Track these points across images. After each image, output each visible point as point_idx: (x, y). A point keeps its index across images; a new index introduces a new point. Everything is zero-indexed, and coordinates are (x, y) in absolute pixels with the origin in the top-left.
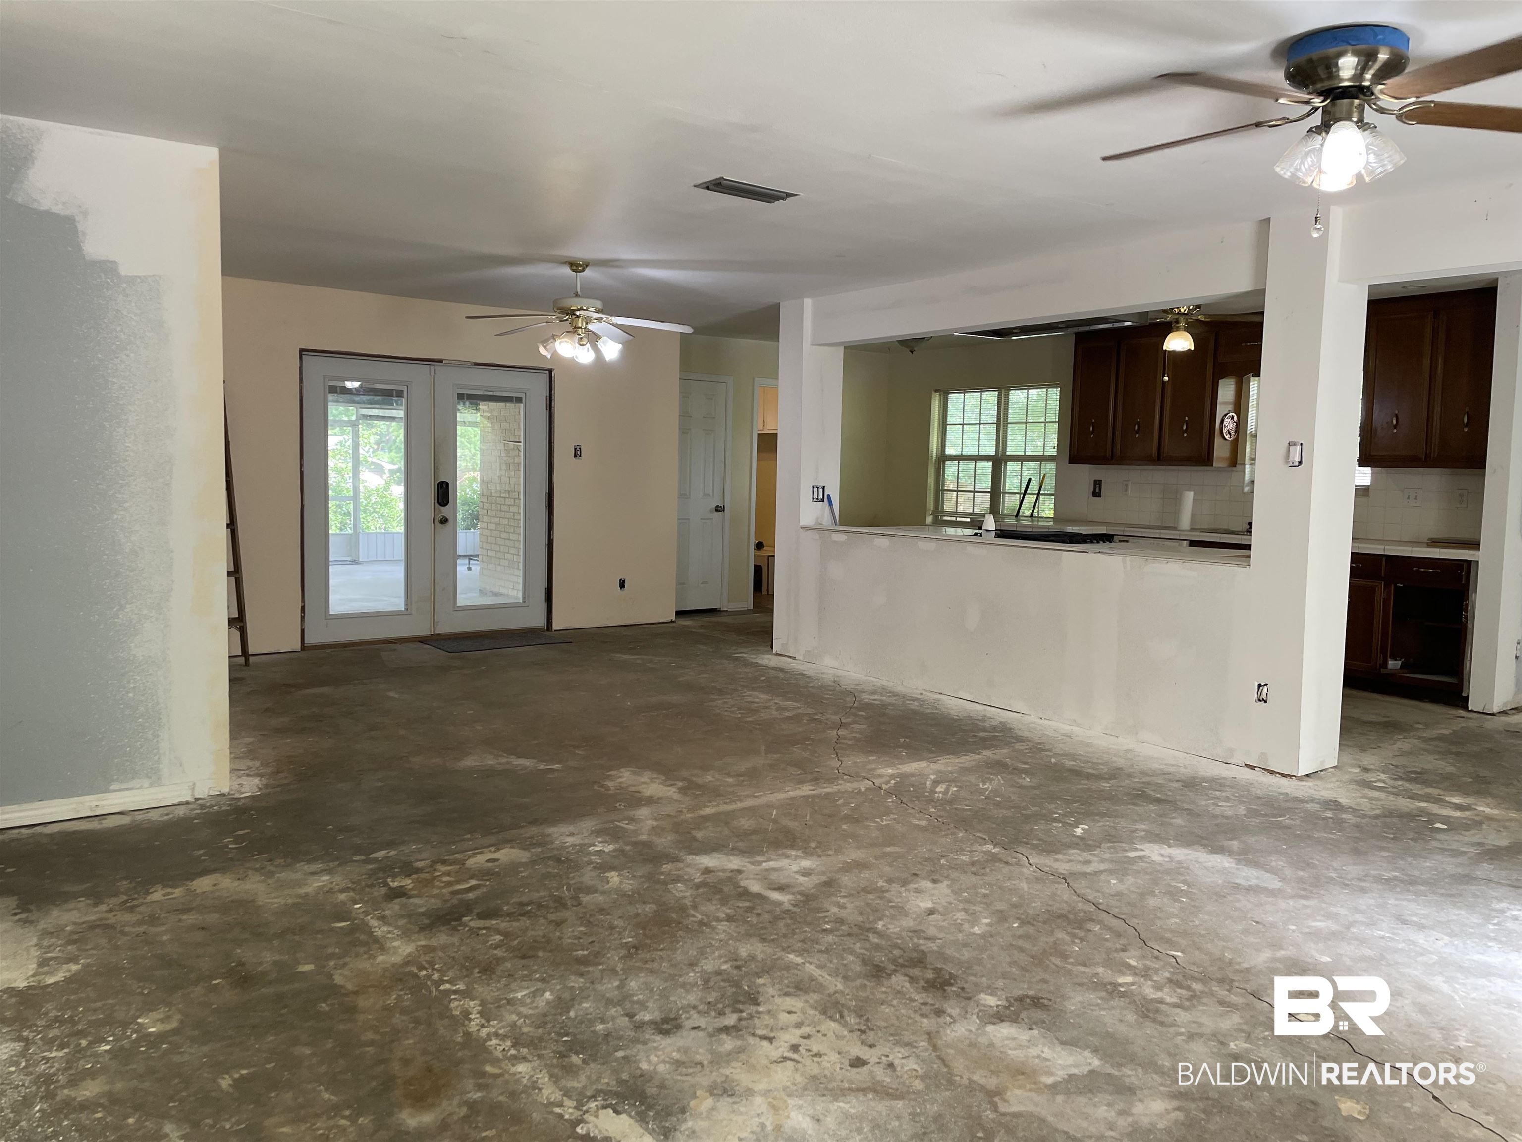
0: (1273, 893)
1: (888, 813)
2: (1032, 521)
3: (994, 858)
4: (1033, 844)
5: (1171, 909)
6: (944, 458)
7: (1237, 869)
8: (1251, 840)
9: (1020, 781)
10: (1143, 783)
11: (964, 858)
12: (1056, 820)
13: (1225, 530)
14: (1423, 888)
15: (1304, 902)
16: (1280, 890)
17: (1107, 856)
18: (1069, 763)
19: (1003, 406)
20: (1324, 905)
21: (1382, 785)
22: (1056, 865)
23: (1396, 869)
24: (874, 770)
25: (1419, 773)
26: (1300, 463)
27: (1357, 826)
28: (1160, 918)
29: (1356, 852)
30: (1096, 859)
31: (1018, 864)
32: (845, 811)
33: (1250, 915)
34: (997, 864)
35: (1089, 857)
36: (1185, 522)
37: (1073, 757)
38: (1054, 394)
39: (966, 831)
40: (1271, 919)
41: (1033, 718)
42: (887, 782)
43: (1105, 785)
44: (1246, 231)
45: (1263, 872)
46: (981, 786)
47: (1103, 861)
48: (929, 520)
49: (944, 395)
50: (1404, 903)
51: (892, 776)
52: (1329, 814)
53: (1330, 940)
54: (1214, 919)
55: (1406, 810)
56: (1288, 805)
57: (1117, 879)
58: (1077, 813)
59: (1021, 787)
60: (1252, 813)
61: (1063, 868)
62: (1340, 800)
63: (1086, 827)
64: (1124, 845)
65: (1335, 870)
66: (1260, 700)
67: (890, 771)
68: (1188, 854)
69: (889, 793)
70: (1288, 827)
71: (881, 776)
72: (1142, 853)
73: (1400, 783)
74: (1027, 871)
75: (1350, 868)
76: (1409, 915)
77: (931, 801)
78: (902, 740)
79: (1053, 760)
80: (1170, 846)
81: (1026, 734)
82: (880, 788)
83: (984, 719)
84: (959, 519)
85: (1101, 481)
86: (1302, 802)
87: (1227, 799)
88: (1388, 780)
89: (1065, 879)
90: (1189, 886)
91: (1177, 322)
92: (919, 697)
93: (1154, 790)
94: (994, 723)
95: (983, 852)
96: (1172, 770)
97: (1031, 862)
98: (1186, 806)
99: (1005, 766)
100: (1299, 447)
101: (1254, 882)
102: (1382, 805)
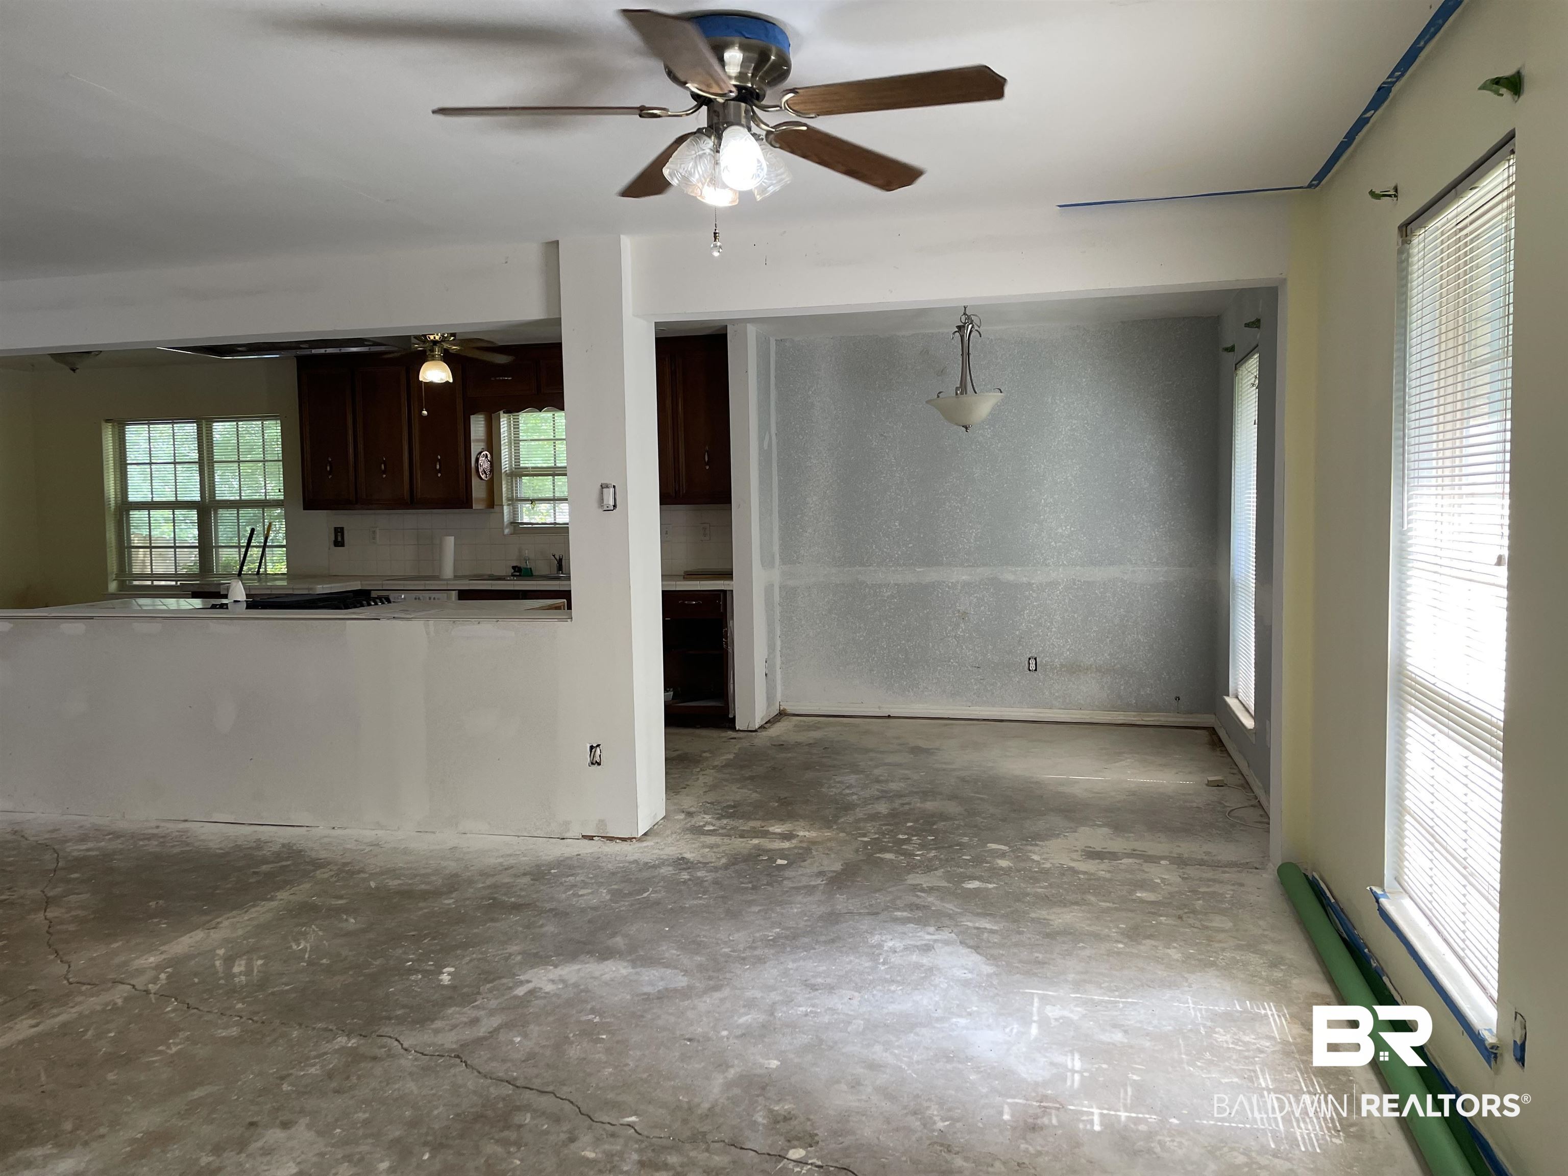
0: (685, 993)
1: (174, 1030)
2: (259, 580)
3: (355, 1057)
4: (397, 1017)
5: (597, 1056)
6: (126, 507)
7: (637, 973)
8: (633, 929)
9: (344, 925)
10: (489, 887)
11: (313, 1070)
12: (411, 971)
13: (489, 576)
14: (806, 940)
15: (717, 995)
16: (690, 987)
17: (493, 1004)
18: (393, 883)
19: (205, 443)
20: (738, 992)
21: (711, 828)
22: (440, 1039)
23: (774, 925)
24: (125, 963)
25: (734, 807)
26: (615, 506)
27: (716, 882)
28: (590, 1075)
29: (733, 915)
30: (482, 1013)
31: (391, 1055)
32: (104, 1048)
33: (678, 1033)
34: (362, 1065)
35: (474, 1013)
36: (448, 571)
37: (393, 872)
38: (274, 430)
39: (300, 1025)
40: (700, 1030)
41: (322, 830)
42: (155, 980)
43: (449, 902)
44: (532, 253)
45: (663, 970)
46: (295, 947)
47: (492, 1013)
48: (113, 586)
49: (120, 427)
50: (801, 963)
51: (159, 968)
52: (685, 876)
53: (765, 1037)
54: (647, 1052)
55: (745, 852)
56: (646, 874)
57: (519, 1035)
58: (433, 952)
59: (348, 934)
60: (617, 895)
61: (449, 1040)
62: (685, 855)
63: (452, 969)
64: (504, 981)
65: (725, 943)
66: (592, 764)
67: (152, 959)
68: (579, 970)
69: (163, 996)
70: (657, 903)
71: (140, 972)
72: (530, 986)
73: (725, 821)
74: (407, 1062)
75: (736, 936)
76: (813, 976)
77: (232, 991)
78: (153, 904)
79: (373, 884)
80: (556, 966)
81: (323, 854)
82: (147, 992)
83: (260, 844)
84: (156, 583)
85: (342, 529)
86: (655, 867)
87: (585, 885)
88: (714, 821)
89: (458, 1057)
90: (601, 1016)
91: (432, 350)
92: (155, 831)
93: (505, 894)
94: (276, 848)
95: (336, 1051)
96: (512, 861)
97: (405, 1045)
98: (548, 906)
99: (314, 908)
100: (612, 490)
101: (661, 985)
102: (724, 851)
